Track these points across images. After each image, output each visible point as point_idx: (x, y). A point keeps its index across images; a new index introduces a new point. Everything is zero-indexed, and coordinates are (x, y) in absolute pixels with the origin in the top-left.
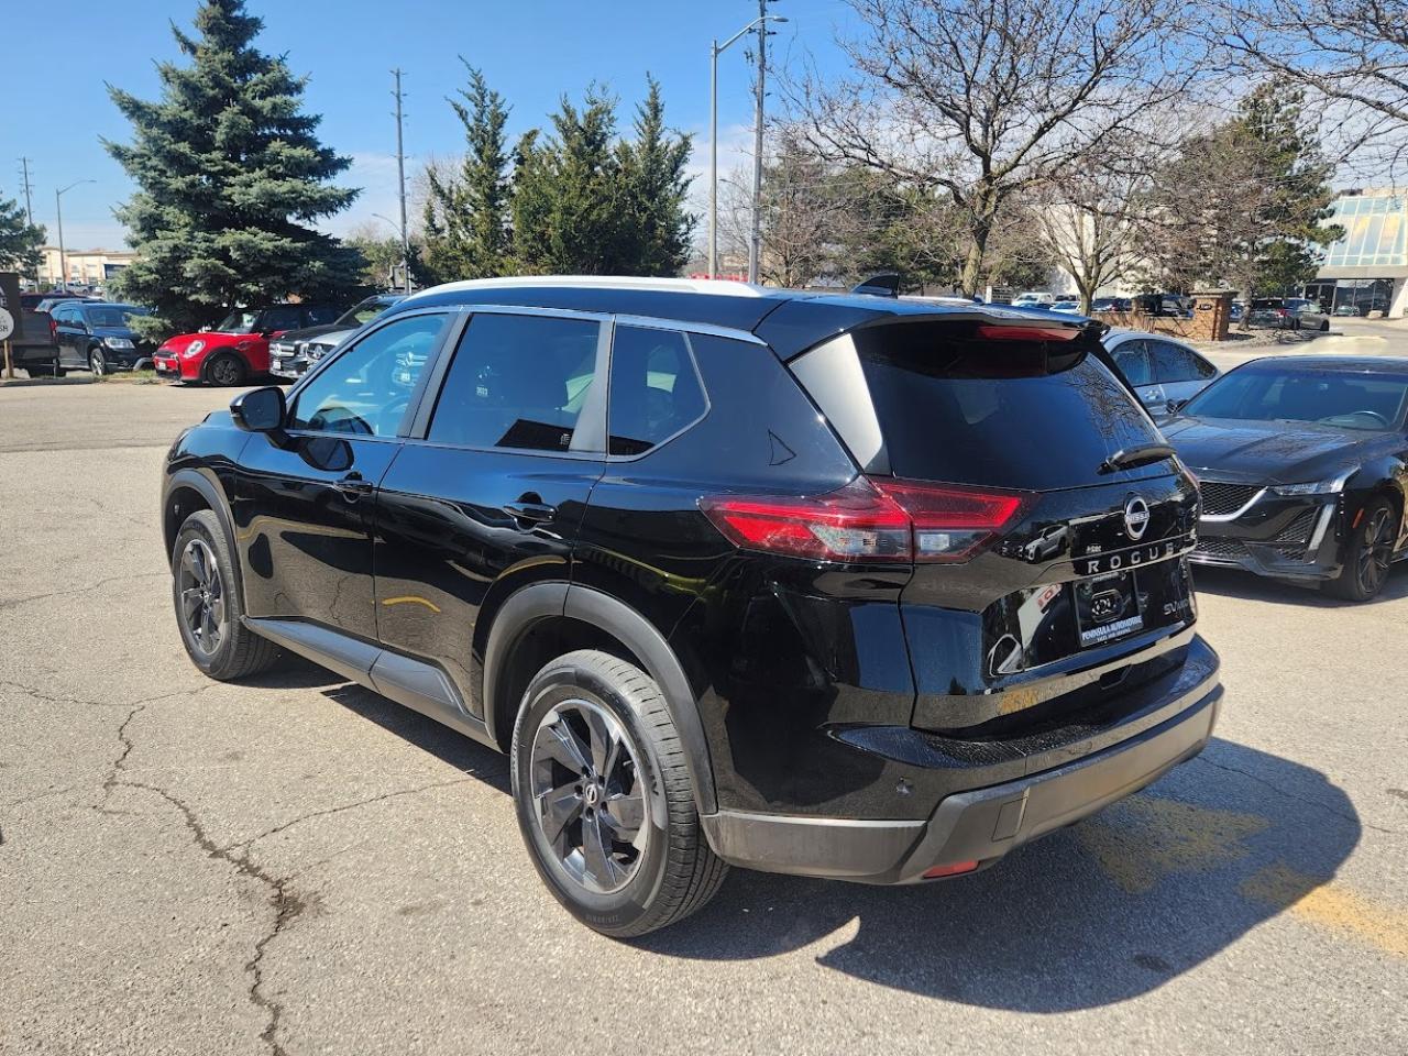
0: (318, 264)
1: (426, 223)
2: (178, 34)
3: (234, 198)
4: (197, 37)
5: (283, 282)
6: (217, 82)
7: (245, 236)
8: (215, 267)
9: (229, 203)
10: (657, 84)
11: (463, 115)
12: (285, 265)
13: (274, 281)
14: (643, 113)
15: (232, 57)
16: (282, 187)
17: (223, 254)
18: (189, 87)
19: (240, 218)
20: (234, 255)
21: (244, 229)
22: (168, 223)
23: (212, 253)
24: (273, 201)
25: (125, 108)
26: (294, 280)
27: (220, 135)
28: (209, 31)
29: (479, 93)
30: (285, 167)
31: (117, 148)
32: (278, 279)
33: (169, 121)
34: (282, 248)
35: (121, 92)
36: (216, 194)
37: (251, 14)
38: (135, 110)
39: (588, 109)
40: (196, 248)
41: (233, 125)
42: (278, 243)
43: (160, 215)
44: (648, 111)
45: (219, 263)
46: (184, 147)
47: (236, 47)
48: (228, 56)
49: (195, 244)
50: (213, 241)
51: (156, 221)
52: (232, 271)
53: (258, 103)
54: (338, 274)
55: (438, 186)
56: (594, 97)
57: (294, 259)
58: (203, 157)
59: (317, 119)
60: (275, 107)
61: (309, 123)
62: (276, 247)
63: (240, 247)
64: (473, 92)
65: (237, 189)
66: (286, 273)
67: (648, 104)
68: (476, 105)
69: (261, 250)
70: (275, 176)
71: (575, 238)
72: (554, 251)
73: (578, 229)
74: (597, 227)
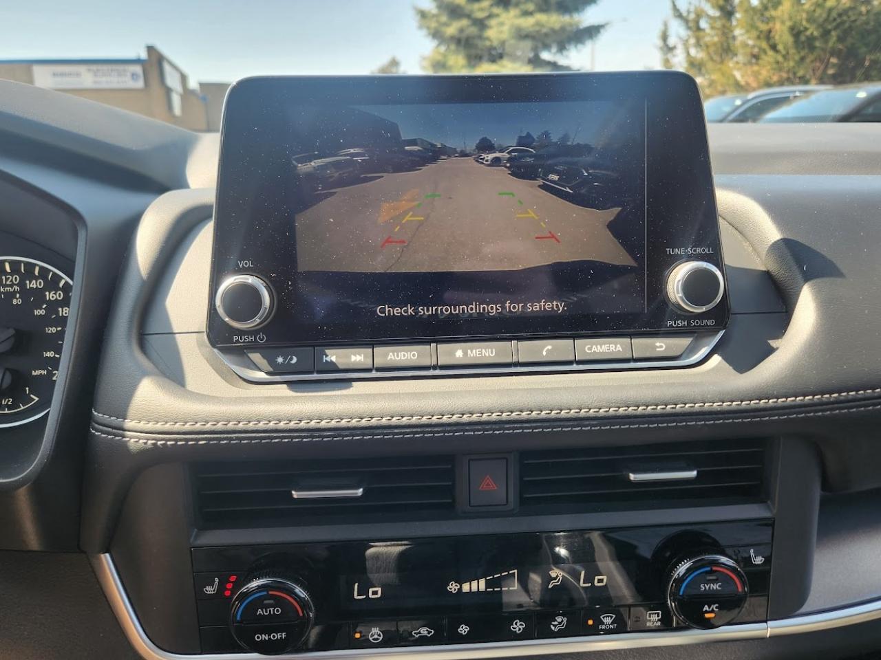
16: (528, 22)
70: (526, 14)
71: (806, 29)
72: (780, 47)
73: (810, 20)
74: (834, 14)
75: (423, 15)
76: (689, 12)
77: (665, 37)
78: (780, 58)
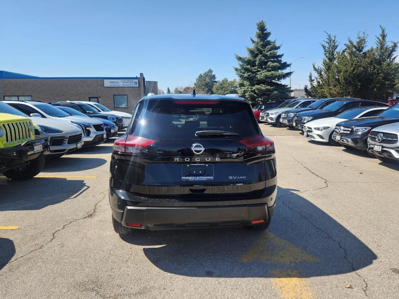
0: (276, 92)
1: (309, 79)
2: (252, 40)
3: (258, 77)
4: (256, 39)
5: (267, 97)
6: (258, 50)
7: (259, 86)
8: (252, 94)
9: (257, 79)
10: (384, 29)
11: (324, 47)
12: (268, 93)
13: (265, 97)
14: (378, 38)
15: (263, 43)
16: (269, 74)
17: (254, 91)
18: (251, 52)
19: (259, 82)
20: (256, 91)
21: (260, 85)
22: (245, 85)
23: (252, 91)
24: (267, 77)
25: (238, 59)
26: (270, 97)
27: (257, 63)
28: (259, 37)
29: (329, 41)
30: (271, 68)
31: (236, 68)
32: (266, 96)
33: (247, 61)
34: (268, 89)
35: (237, 56)
36: (255, 77)
37: (268, 32)
38: (240, 59)
39: (358, 40)
40: (249, 90)
41: (260, 59)
42: (267, 88)
43: (243, 83)
44: (381, 38)
45: (253, 93)
46: (249, 67)
47: (264, 40)
48: (262, 43)
49: (248, 89)
50: (252, 88)
51: (242, 84)
52: (256, 95)
53: (267, 53)
54: (282, 94)
55: (315, 68)
56: (360, 36)
57: (271, 91)
58: (253, 68)
59: (282, 55)
60: (271, 54)
61: (280, 56)
62: (266, 89)
63: (257, 89)
64: (327, 40)
65: (259, 75)
66: (268, 95)
67: (381, 35)
68: (328, 44)
69: (262, 90)
70: (269, 71)
71: (348, 79)
72: (341, 83)
73: (349, 76)
74: (356, 75)
75: (236, 70)
76: (318, 69)
77: (310, 77)
78: (341, 86)
